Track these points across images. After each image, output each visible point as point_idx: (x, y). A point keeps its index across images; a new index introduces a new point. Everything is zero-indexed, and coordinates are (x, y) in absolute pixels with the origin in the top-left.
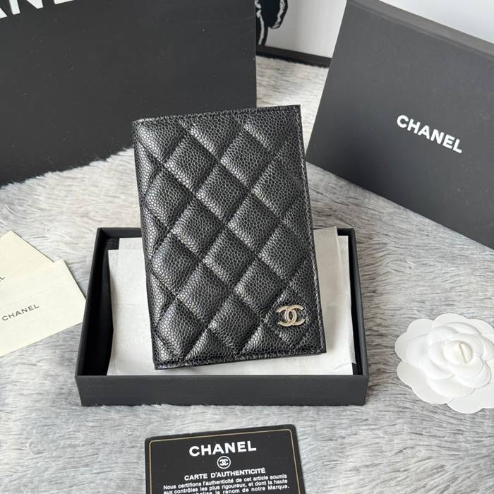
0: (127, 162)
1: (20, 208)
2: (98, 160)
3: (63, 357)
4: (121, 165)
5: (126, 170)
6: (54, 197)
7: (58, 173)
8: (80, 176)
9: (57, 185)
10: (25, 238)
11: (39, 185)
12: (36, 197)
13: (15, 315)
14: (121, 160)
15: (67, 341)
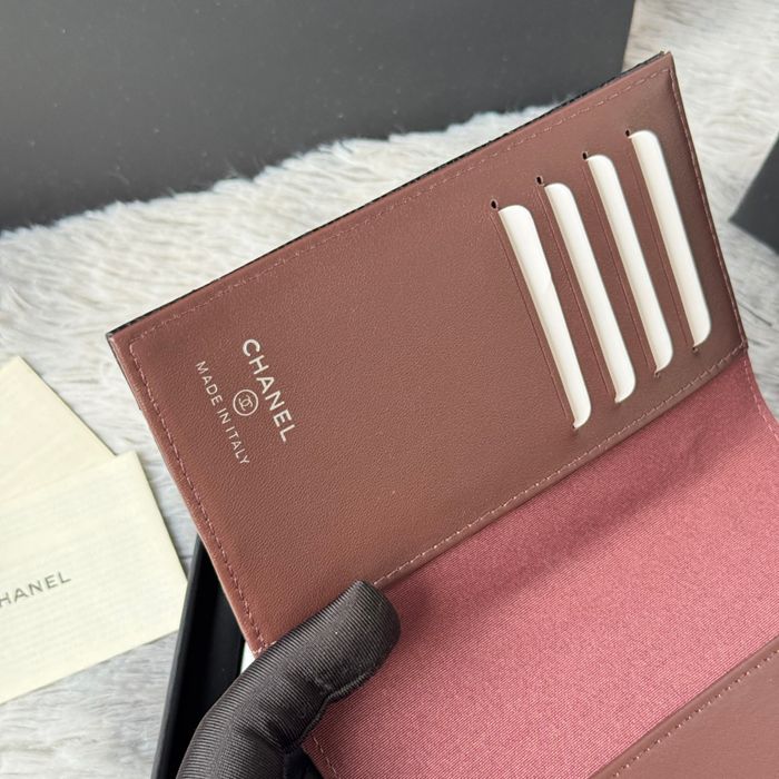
0: (303, 190)
1: (43, 297)
2: (233, 178)
3: (118, 735)
4: (289, 198)
5: (298, 212)
6: (124, 272)
7: (138, 206)
8: (190, 219)
9: (134, 239)
10: (52, 378)
11: (90, 237)
12: (82, 268)
13: (12, 597)
14: (290, 184)
15: (131, 692)
